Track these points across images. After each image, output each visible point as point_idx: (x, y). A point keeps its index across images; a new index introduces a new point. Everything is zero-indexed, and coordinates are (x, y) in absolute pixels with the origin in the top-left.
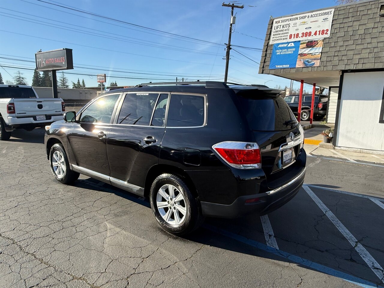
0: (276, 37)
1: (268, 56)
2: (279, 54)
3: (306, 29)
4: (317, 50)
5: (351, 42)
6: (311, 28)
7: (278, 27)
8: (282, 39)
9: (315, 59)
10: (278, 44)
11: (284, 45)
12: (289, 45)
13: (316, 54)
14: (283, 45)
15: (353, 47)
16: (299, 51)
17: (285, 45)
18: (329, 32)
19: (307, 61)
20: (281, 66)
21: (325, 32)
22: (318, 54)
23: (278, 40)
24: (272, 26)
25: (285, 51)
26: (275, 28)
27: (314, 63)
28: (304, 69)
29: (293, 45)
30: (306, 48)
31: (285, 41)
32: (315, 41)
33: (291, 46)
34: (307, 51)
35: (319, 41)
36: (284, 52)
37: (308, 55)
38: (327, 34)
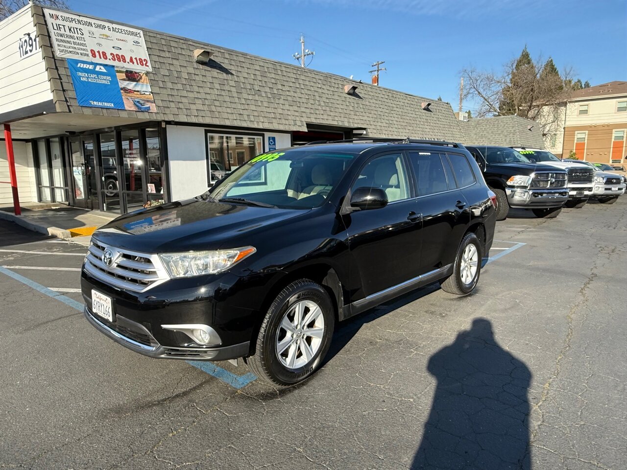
0: (65, 47)
1: (64, 79)
2: (84, 79)
3: (113, 47)
4: (144, 87)
5: (180, 86)
6: (121, 49)
7: (60, 28)
8: (78, 53)
9: (148, 101)
10: (77, 62)
11: (88, 66)
12: (98, 68)
13: (146, 93)
14: (85, 65)
15: (184, 93)
16: (120, 84)
17: (91, 67)
18: (149, 63)
19: (138, 102)
20: (100, 104)
21: (144, 63)
22: (148, 93)
23: (70, 52)
24: (45, 21)
25: (95, 78)
26: (55, 28)
27: (149, 107)
28: (138, 113)
29: (104, 70)
30: (128, 80)
31: (85, 59)
32: (136, 73)
33: (100, 70)
34: (131, 85)
35: (141, 74)
36: (93, 78)
37: (135, 93)
38: (148, 66)
